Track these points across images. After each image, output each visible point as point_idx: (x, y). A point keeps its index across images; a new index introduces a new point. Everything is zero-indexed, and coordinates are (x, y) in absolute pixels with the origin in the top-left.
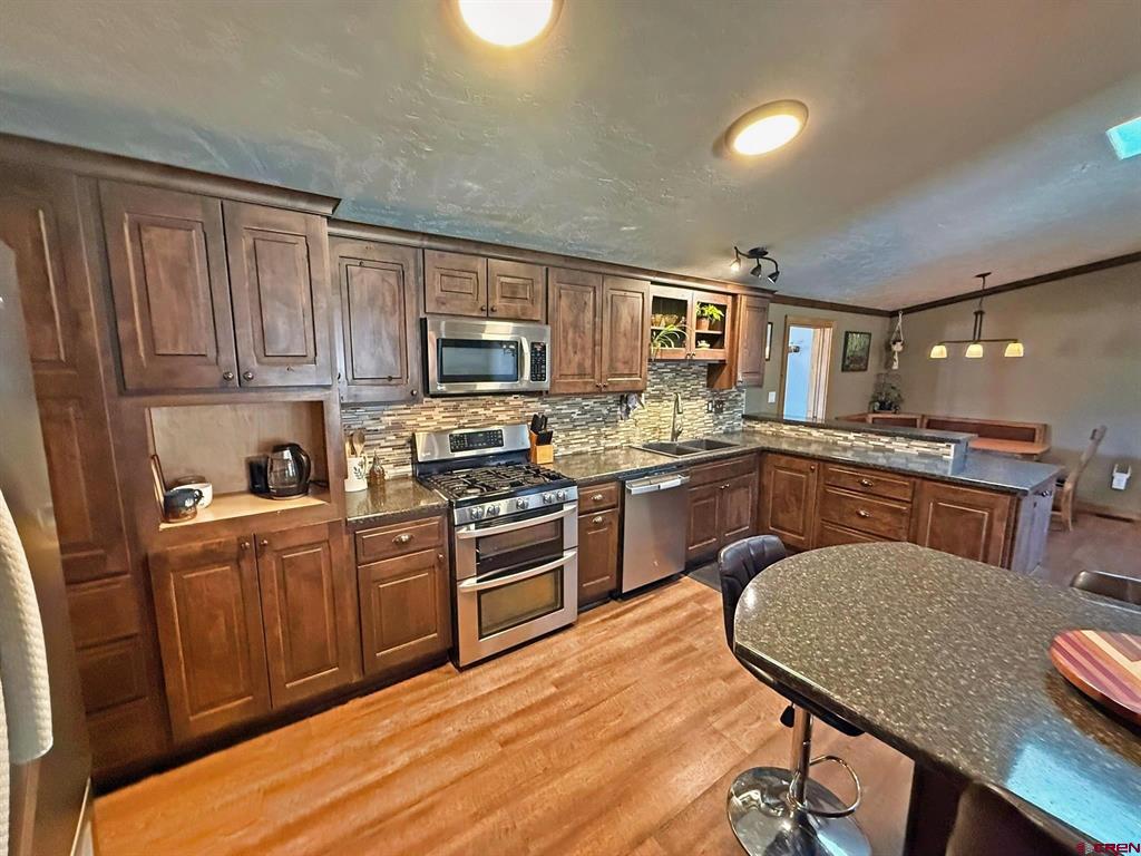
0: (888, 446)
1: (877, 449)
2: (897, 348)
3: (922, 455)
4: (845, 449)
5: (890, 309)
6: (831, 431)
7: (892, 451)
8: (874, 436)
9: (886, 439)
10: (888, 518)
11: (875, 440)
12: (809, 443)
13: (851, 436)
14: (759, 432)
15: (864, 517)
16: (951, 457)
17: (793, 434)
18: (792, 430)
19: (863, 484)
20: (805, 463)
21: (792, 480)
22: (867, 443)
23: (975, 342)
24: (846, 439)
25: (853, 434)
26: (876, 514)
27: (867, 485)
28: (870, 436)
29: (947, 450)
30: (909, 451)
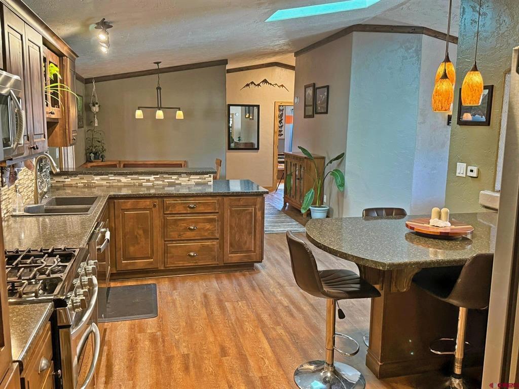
0: (177, 182)
1: (171, 185)
2: (96, 109)
3: (197, 184)
4: (148, 188)
5: (85, 76)
6: (136, 176)
7: (180, 184)
8: (167, 176)
9: (175, 177)
10: (208, 226)
11: (168, 178)
12: (120, 188)
13: (152, 178)
14: (70, 186)
15: (194, 229)
16: (212, 183)
17: (104, 183)
18: (102, 180)
19: (190, 208)
20: (148, 202)
21: (138, 217)
22: (163, 181)
23: (159, 108)
24: (148, 181)
25: (153, 177)
26: (201, 225)
27: (193, 208)
28: (165, 176)
29: (209, 179)
30: (190, 183)
